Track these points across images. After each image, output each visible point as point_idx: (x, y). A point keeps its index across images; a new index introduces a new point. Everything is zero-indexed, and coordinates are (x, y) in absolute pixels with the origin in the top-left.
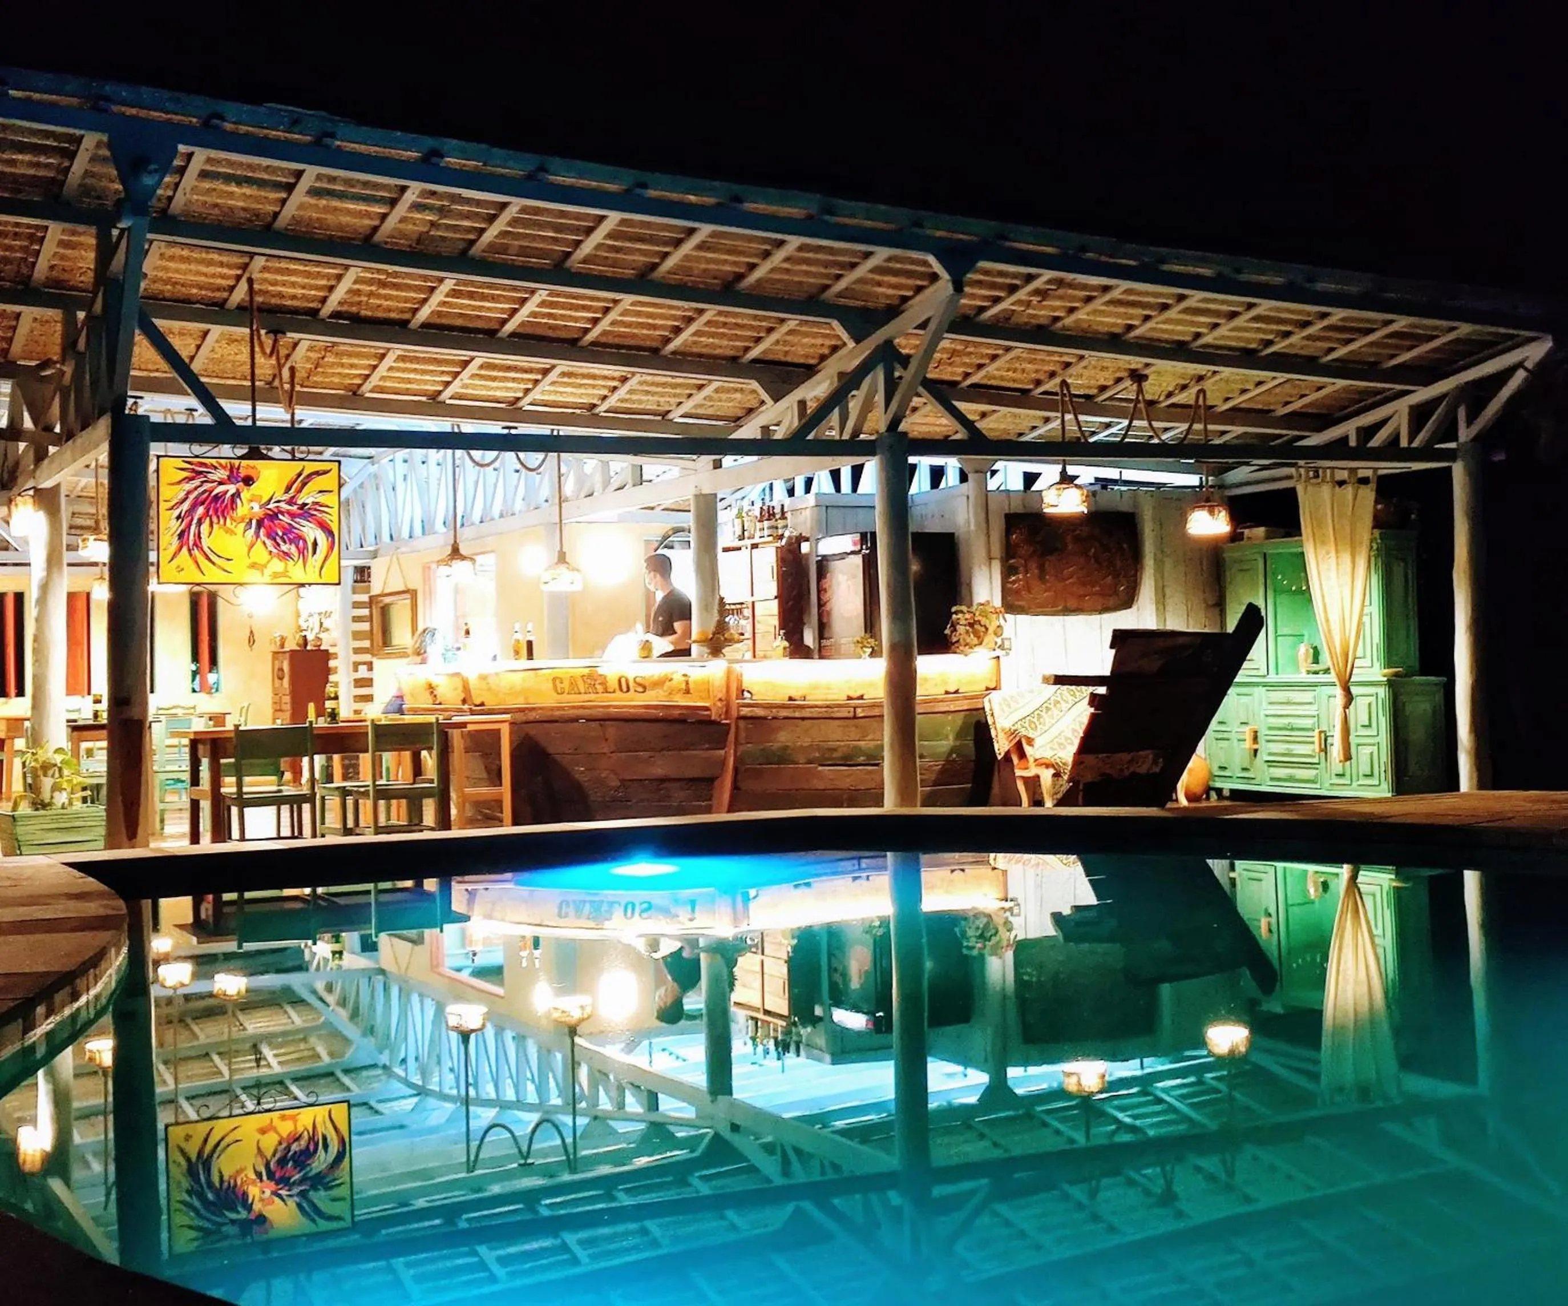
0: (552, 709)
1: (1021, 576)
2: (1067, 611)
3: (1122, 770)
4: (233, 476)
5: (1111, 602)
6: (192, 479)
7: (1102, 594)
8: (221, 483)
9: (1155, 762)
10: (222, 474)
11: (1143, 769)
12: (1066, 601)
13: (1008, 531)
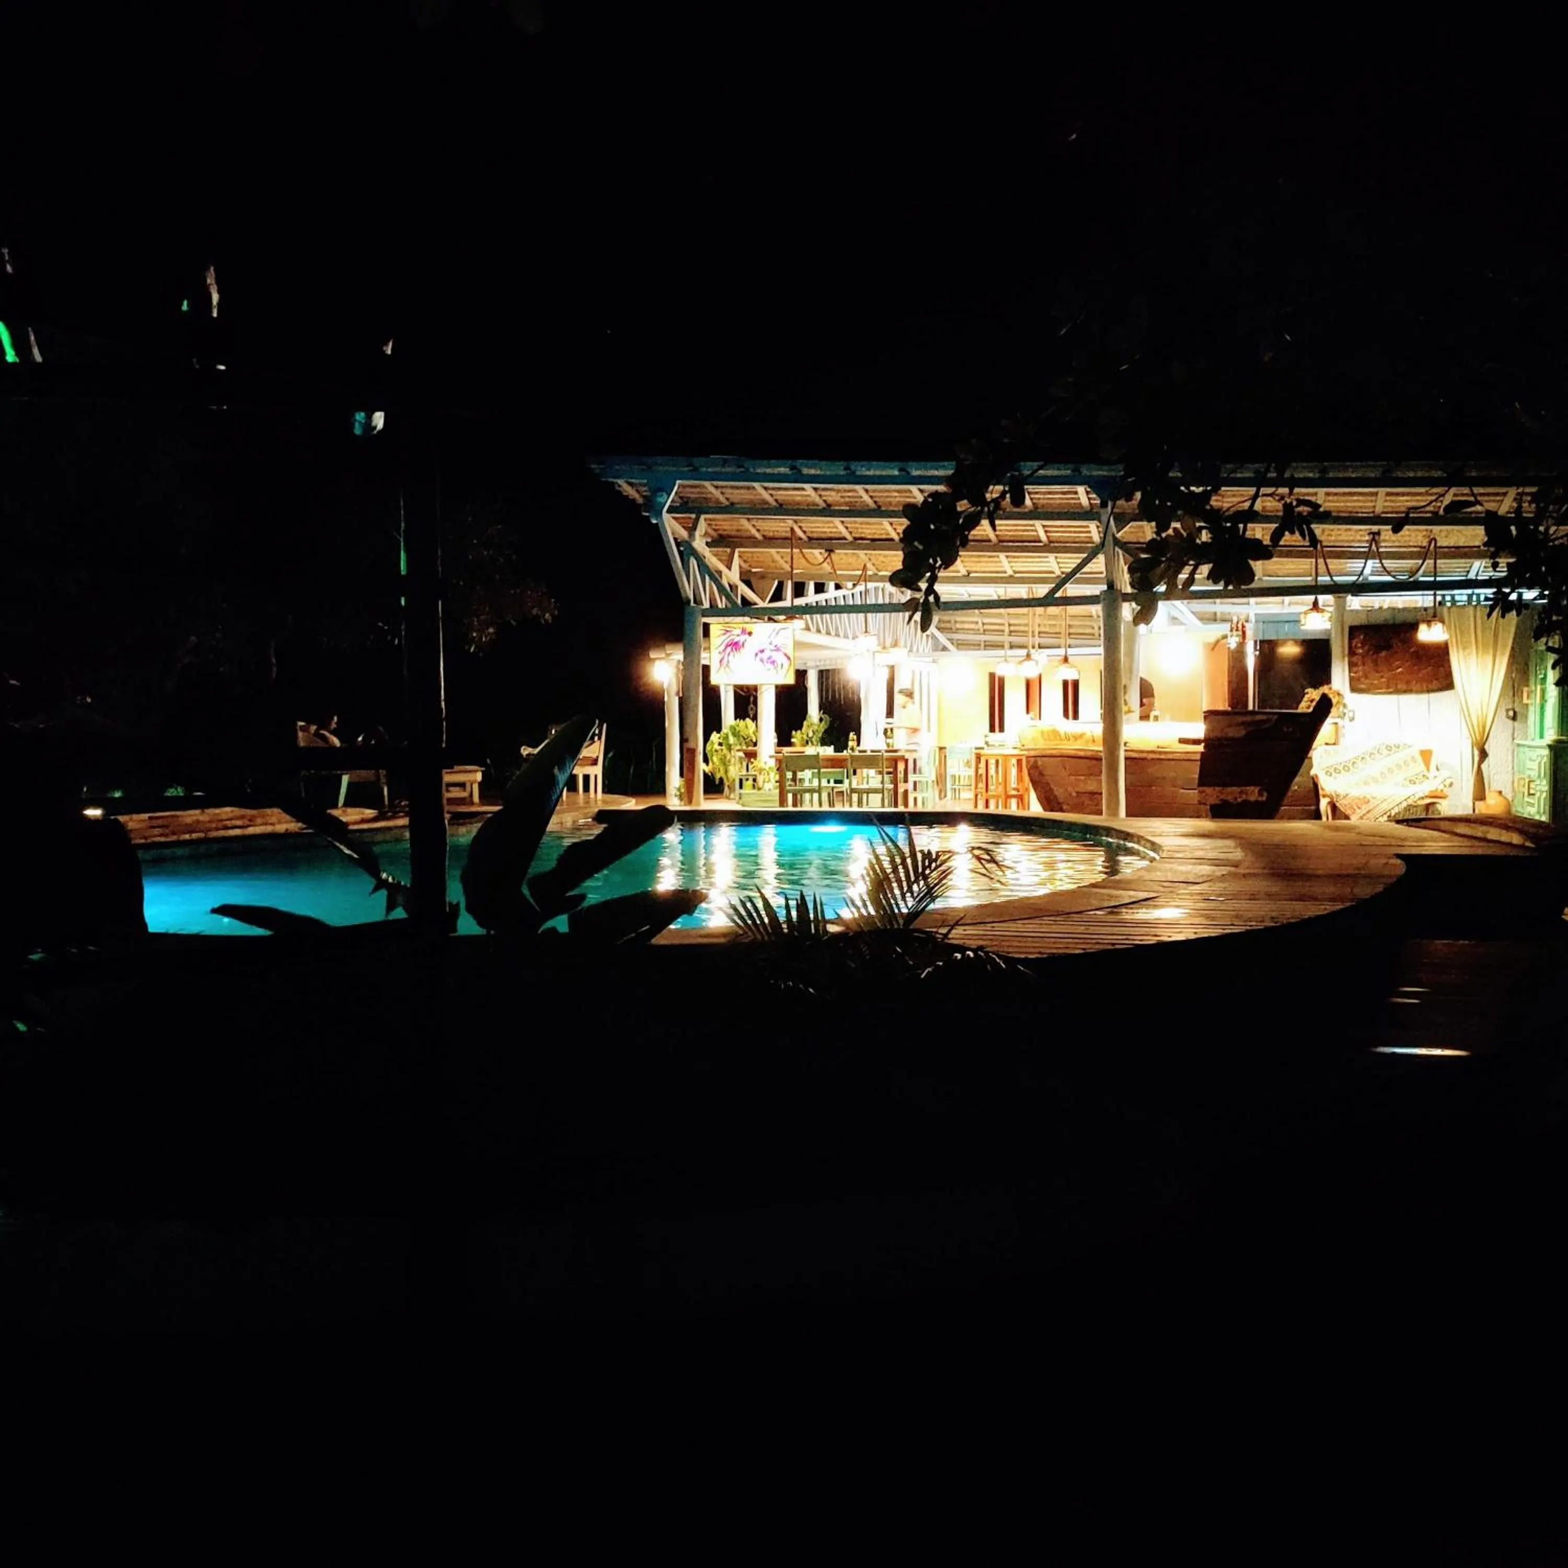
0: (1044, 749)
1: (1361, 668)
2: (1398, 692)
3: (1236, 799)
4: (744, 631)
5: (1435, 684)
6: (725, 634)
7: (1422, 680)
8: (738, 635)
9: (1260, 794)
10: (738, 631)
11: (1253, 798)
12: (1396, 684)
13: (1351, 638)
